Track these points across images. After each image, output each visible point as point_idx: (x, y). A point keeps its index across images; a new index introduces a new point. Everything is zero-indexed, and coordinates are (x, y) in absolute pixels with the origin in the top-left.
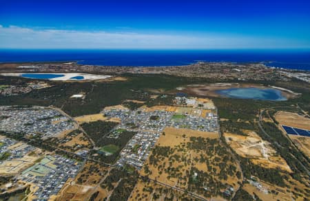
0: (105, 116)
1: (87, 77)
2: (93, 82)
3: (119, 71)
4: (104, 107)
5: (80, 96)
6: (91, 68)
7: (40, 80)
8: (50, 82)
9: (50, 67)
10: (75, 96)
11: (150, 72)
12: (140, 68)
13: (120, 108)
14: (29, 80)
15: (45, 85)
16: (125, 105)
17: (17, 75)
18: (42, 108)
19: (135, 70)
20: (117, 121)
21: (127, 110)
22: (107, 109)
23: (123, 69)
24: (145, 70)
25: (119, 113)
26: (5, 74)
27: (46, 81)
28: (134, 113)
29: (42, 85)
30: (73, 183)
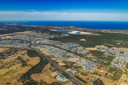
0: (98, 49)
1: (82, 33)
2: (86, 35)
3: (95, 31)
4: (95, 45)
5: (84, 40)
6: (82, 29)
7: (65, 33)
8: (69, 34)
9: (65, 28)
10: (82, 40)
11: (111, 32)
12: (106, 30)
13: (103, 46)
14: (61, 33)
15: (67, 35)
16: (105, 45)
17: (56, 30)
18: (71, 43)
19: (103, 31)
20: (104, 51)
21: (107, 48)
22: (97, 46)
23: (97, 30)
24: (109, 31)
25: (103, 48)
26: (51, 30)
27: (67, 34)
28: (110, 50)
29: (66, 35)
30: (96, 69)
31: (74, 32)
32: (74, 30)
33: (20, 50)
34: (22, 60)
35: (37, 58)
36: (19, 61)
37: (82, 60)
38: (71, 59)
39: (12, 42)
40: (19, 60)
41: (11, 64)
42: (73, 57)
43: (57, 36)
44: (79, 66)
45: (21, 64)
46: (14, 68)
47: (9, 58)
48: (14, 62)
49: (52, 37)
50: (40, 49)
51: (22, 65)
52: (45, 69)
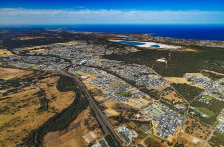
0: (189, 81)
1: (162, 46)
2: (168, 51)
3: (187, 43)
4: (185, 73)
5: (164, 61)
6: (162, 39)
7: (132, 46)
8: (138, 48)
9: (135, 37)
10: (159, 60)
11: (219, 46)
12: (207, 42)
13: (199, 76)
14: (125, 46)
15: (135, 50)
16: (204, 74)
17: (118, 41)
18: (139, 66)
19: (202, 43)
20: (202, 88)
21: (208, 79)
22: (189, 75)
23: (190, 42)
24: (213, 44)
25: (201, 80)
26: (111, 41)
27: (136, 47)
28: (216, 84)
30: (182, 131)
31: (148, 45)
32: (149, 41)
33: (48, 75)
34: (43, 97)
35: (71, 95)
36: (37, 98)
37: (154, 106)
38: (133, 100)
39: (43, 59)
40: (38, 96)
41: (22, 104)
42: (137, 98)
43: (117, 51)
44: (145, 119)
45: (39, 106)
46: (23, 113)
47: (25, 90)
48: (29, 99)
49: (109, 53)
50: (82, 76)
51: (39, 109)
52: (76, 121)
